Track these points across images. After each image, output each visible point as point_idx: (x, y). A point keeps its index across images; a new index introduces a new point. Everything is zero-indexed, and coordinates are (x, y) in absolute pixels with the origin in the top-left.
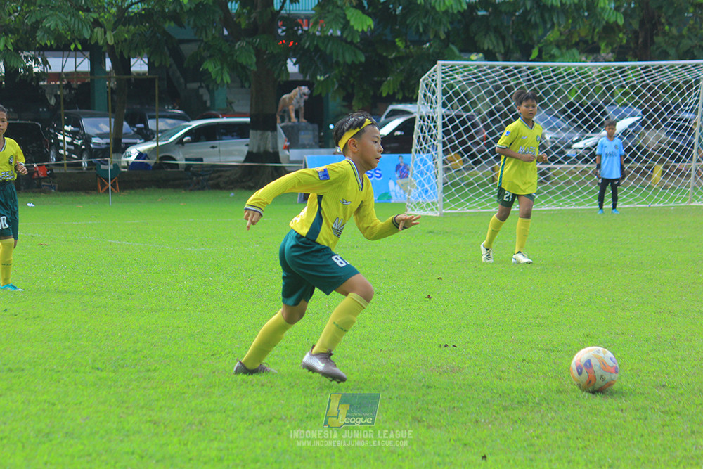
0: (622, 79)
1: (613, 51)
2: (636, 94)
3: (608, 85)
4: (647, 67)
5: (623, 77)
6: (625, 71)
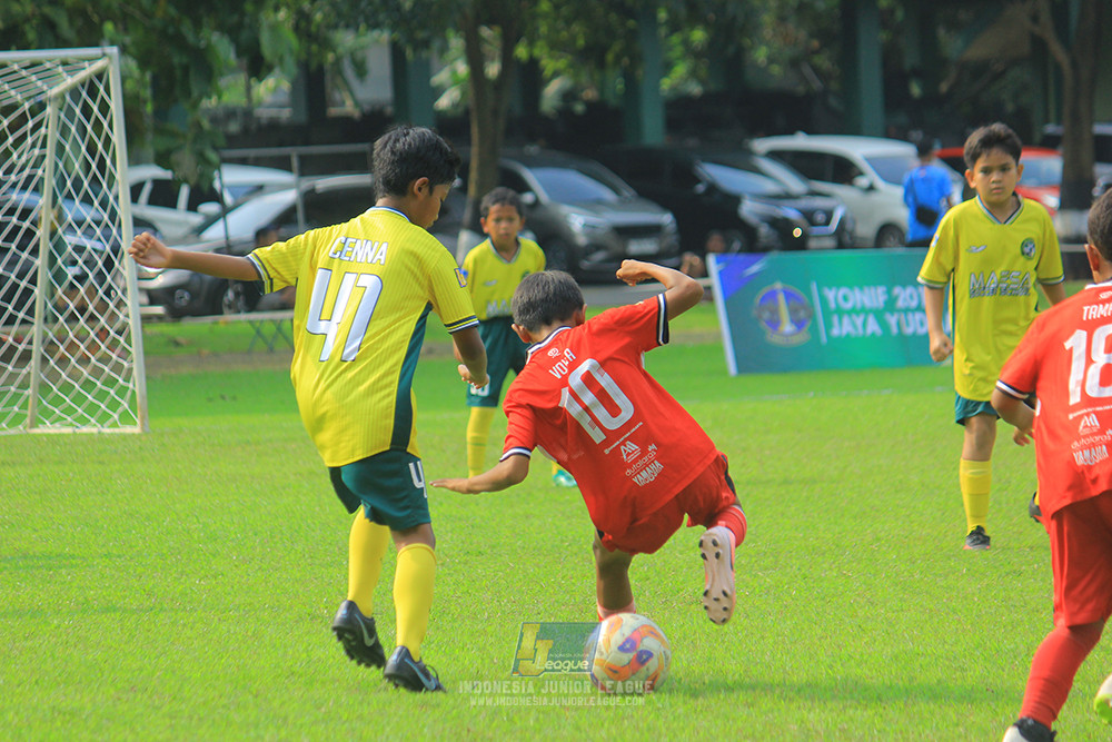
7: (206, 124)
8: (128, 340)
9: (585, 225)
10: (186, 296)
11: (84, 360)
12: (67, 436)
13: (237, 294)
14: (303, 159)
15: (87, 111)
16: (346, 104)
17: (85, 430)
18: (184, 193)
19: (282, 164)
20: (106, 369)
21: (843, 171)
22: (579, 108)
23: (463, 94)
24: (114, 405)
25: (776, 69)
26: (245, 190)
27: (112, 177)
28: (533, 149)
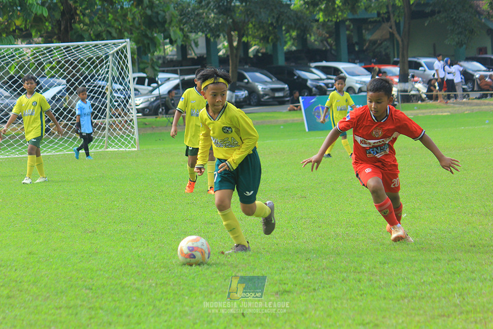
0: (50, 57)
1: (41, 36)
2: (61, 68)
3: (39, 61)
4: (68, 47)
5: (50, 55)
6: (52, 50)
7: (155, 60)
8: (133, 124)
9: (262, 88)
10: (148, 111)
11: (120, 129)
12: (116, 151)
13: (163, 110)
14: (180, 70)
15: (121, 58)
16: (192, 55)
17: (121, 149)
18: (147, 81)
19: (175, 72)
20: (127, 132)
21: (336, 71)
22: (260, 55)
23: (226, 51)
24: (129, 142)
25: (316, 43)
26: (165, 79)
27: (128, 76)
28: (247, 67)
